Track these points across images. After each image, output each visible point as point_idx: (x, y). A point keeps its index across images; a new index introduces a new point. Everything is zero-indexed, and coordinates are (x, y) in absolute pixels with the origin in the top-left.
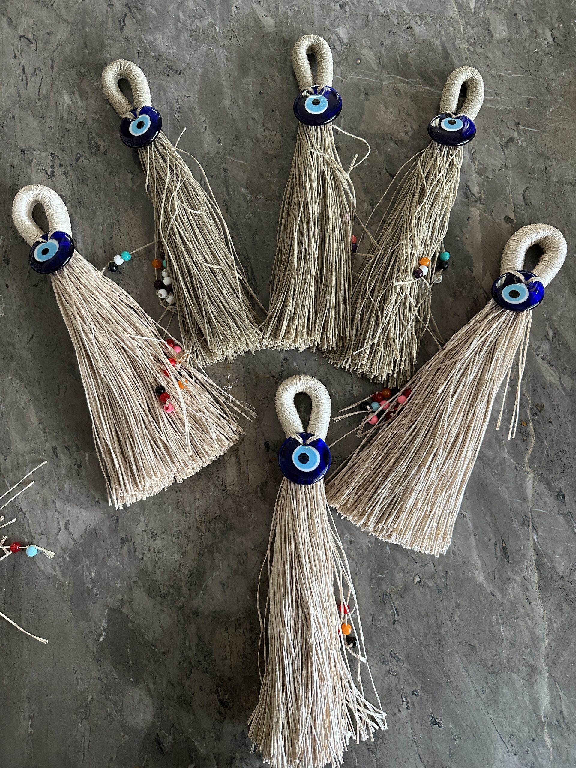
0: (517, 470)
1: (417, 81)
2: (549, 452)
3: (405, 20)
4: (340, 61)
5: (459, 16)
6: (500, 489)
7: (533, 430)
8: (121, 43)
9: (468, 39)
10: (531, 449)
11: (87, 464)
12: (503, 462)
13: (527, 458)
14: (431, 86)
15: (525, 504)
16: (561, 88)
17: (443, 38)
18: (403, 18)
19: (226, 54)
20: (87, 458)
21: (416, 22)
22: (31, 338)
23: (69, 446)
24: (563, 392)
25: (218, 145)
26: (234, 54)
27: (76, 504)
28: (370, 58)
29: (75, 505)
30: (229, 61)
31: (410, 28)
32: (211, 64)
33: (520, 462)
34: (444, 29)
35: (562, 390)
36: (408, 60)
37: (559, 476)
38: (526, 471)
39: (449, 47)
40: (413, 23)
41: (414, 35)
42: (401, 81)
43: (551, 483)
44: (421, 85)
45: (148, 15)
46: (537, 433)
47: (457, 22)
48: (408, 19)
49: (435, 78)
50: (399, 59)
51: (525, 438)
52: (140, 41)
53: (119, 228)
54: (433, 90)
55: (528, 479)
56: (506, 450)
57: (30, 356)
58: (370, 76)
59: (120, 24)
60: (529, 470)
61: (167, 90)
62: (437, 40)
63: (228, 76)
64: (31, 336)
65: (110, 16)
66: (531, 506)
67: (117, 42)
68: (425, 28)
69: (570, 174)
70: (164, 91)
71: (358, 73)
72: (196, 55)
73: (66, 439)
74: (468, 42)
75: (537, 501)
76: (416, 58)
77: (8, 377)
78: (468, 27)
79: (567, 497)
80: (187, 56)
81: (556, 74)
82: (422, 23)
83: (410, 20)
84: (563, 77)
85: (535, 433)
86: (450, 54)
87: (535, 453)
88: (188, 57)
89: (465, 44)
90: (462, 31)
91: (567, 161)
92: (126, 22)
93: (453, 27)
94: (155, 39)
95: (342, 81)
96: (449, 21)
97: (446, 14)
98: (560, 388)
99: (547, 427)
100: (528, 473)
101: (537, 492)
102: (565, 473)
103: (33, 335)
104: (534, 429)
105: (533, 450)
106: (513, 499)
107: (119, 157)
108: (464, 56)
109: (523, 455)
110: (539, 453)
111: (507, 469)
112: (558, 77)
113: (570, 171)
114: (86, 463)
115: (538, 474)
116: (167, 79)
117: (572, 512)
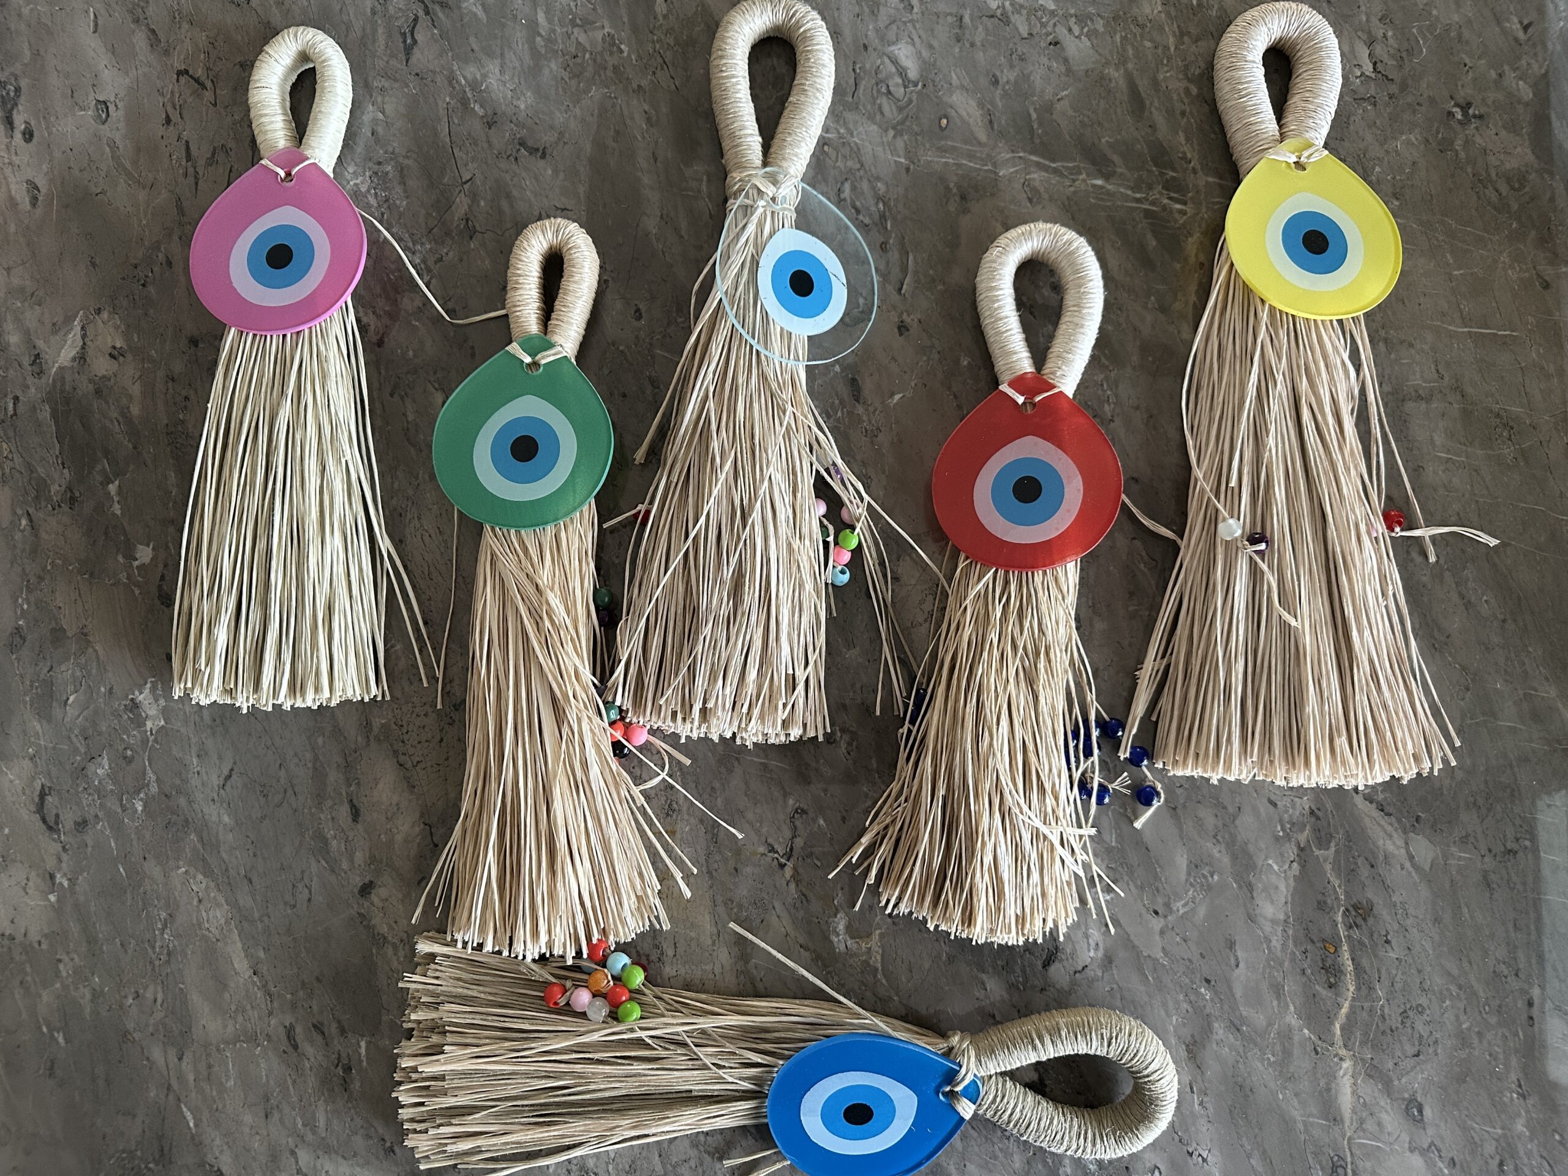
0: (1317, 1053)
1: (1074, 168)
2: (1386, 1010)
3: (1043, 25)
4: (903, 122)
5: (1163, 15)
6: (1281, 1096)
7: (1350, 962)
8: (407, 86)
9: (1187, 67)
10: (1347, 1005)
11: (365, 1063)
12: (1286, 1035)
13: (1338, 1026)
14: (1107, 177)
15: (1336, 1128)
16: (1394, 178)
17: (1130, 66)
18: (1039, 19)
19: (646, 108)
20: (363, 1051)
21: (1070, 30)
22: (229, 776)
23: (322, 1024)
24: (1414, 874)
25: (636, 323)
26: (664, 109)
27: (344, 1157)
28: (968, 114)
29: (340, 1160)
30: (652, 126)
31: (1056, 43)
32: (612, 133)
33: (1323, 1034)
34: (1133, 45)
35: (1411, 869)
36: (1054, 117)
37: (1409, 1063)
38: (1336, 1055)
39: (1143, 85)
40: (1062, 32)
41: (1066, 60)
42: (1038, 165)
43: (1392, 1081)
44: (1084, 176)
45: (466, 20)
46: (1357, 967)
47: (1161, 29)
48: (1051, 23)
49: (1116, 158)
50: (1034, 116)
51: (1332, 980)
52: (451, 79)
53: (419, 518)
54: (1109, 187)
55: (1341, 1073)
56: (1292, 1008)
57: (226, 819)
58: (971, 156)
59: (405, 42)
60: (1343, 1052)
61: (515, 193)
62: (1117, 70)
63: (652, 161)
64: (226, 772)
65: (379, 22)
66: (1349, 1134)
67: (396, 85)
68: (1089, 44)
69: (1418, 376)
70: (508, 196)
71: (942, 150)
72: (577, 111)
73: (315, 1008)
74: (1186, 75)
75: (1362, 1122)
76: (1071, 112)
77: (179, 868)
78: (1186, 39)
79: (1428, 1112)
80: (558, 114)
81: (1382, 145)
82: (1082, 33)
83: (1055, 25)
84: (1396, 151)
85: (1355, 969)
86: (1148, 102)
87: (1354, 1013)
88: (559, 118)
89: (1180, 80)
90: (1172, 49)
91: (1411, 345)
92: (418, 37)
93: (1152, 40)
94: (485, 76)
95: (908, 170)
96: (1143, 27)
97: (1135, 11)
98: (1408, 865)
99: (1382, 953)
100: (1341, 1059)
101: (1362, 1100)
102: (1421, 1057)
103: (232, 770)
104: (1353, 960)
105: (1351, 1007)
106: (1311, 1119)
107: (411, 353)
108: (1178, 107)
109: (1330, 1018)
110: (1365, 1014)
111: (1296, 1051)
112: (1387, 152)
113: (1417, 369)
114: (361, 1061)
115: (1362, 1060)
116: (514, 167)
117: (1438, 1143)
